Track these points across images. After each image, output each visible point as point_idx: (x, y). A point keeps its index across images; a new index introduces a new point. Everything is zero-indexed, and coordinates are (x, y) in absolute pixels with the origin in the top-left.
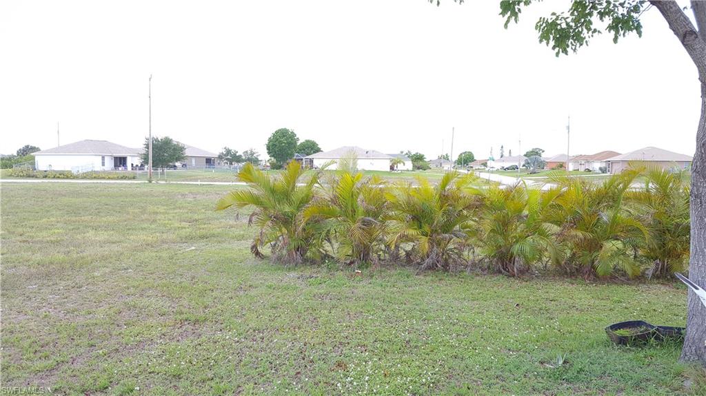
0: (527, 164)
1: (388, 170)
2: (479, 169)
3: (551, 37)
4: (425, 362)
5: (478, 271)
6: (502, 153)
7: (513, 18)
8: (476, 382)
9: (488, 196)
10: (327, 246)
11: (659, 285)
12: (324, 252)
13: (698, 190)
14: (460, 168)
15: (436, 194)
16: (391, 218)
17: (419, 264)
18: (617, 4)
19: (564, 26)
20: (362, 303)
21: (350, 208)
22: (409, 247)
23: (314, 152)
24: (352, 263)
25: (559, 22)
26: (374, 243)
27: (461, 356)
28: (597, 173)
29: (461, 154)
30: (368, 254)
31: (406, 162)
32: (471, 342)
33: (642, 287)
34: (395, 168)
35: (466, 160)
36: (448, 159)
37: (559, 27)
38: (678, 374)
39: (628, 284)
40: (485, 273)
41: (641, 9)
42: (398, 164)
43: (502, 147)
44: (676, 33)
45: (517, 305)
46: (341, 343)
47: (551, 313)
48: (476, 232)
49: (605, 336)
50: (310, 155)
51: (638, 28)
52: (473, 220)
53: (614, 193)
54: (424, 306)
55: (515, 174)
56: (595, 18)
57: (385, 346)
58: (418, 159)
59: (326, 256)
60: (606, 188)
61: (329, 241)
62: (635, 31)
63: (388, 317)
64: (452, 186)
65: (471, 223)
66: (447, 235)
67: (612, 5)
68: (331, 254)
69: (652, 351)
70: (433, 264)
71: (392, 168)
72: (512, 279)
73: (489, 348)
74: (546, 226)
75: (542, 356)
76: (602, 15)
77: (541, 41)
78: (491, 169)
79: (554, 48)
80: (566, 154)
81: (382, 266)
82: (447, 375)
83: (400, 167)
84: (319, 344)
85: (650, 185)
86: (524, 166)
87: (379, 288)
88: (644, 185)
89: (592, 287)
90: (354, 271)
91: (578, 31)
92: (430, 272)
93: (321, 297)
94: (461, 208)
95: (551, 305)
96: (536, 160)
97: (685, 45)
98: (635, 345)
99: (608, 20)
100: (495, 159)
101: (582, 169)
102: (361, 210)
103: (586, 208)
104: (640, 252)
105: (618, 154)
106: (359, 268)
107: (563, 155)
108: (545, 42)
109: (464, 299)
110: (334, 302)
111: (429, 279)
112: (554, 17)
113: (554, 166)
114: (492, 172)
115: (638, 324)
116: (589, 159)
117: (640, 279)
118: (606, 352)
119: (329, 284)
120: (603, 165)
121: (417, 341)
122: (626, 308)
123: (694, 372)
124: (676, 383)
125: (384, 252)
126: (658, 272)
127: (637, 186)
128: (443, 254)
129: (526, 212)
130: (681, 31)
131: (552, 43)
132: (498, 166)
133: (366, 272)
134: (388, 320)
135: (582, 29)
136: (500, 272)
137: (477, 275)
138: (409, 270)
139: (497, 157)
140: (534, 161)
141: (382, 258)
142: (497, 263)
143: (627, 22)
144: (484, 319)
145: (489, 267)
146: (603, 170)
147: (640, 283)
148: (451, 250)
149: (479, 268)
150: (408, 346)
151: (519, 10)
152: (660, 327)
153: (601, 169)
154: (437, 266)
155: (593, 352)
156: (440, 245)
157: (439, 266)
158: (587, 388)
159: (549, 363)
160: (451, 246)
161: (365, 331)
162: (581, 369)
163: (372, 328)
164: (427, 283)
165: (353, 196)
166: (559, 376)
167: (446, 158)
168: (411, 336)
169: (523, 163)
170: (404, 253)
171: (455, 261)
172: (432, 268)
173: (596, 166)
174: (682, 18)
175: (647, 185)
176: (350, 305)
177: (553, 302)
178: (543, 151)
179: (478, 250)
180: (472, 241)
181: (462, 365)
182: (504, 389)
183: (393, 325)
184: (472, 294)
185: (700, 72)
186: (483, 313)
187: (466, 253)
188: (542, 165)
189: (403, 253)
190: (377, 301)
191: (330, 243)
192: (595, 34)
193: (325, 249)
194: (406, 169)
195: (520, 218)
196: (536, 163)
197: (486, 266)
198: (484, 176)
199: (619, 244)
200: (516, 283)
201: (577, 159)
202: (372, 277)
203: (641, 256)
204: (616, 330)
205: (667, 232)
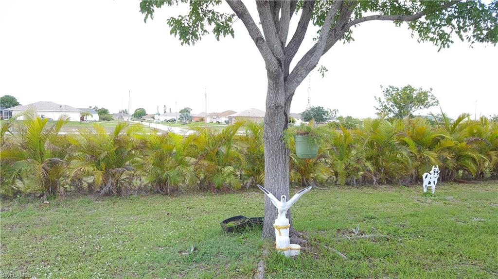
0: (181, 118)
1: (79, 120)
2: (150, 121)
3: (178, 31)
4: (97, 266)
5: (144, 193)
6: (165, 110)
7: (150, 15)
8: (134, 273)
9: (149, 140)
10: (19, 184)
11: (254, 192)
12: (16, 189)
13: (267, 134)
14: (136, 120)
15: (111, 139)
16: (74, 158)
17: (99, 192)
18: (219, 15)
19: (186, 25)
20: (48, 228)
21: (38, 152)
22: (90, 180)
23: (13, 106)
24: (41, 196)
25: (183, 22)
26: (61, 178)
27: (124, 257)
28: (223, 124)
29: (137, 110)
30: (56, 188)
31: (93, 115)
32: (132, 246)
33: (245, 194)
34: (85, 119)
35: (140, 114)
36: (127, 113)
37: (183, 25)
38: (260, 247)
39: (237, 193)
40: (148, 194)
41: (233, 20)
42: (87, 116)
43: (165, 106)
44: (253, 38)
45: (168, 214)
46: (26, 262)
47: (190, 217)
48: (141, 166)
49: (220, 228)
50: (9, 107)
51: (232, 32)
52: (139, 157)
53: (228, 137)
54: (100, 224)
55: (174, 125)
56: (205, 22)
57: (65, 259)
58: (103, 113)
59: (18, 192)
60: (223, 134)
61: (21, 179)
62: (230, 34)
63: (69, 236)
64: (123, 133)
65: (138, 159)
66: (120, 169)
67: (216, 16)
68: (22, 189)
69: (247, 234)
70: (109, 191)
71: (82, 119)
72: (166, 196)
73: (145, 248)
74: (188, 159)
75: (181, 247)
76: (210, 21)
77: (171, 33)
78: (158, 121)
79: (180, 39)
80: (205, 112)
81: (67, 196)
82: (113, 273)
83: (89, 118)
84: (6, 265)
85: (248, 131)
86: (179, 119)
87: (64, 214)
88: (245, 132)
89: (216, 197)
90: (43, 202)
91: (196, 30)
92: (107, 197)
93: (12, 226)
94: (130, 149)
95: (190, 211)
96: (187, 116)
97: (258, 46)
98: (237, 231)
99: (213, 25)
100: (160, 114)
101: (215, 122)
102: (48, 152)
103: (211, 146)
104: (243, 173)
105: (236, 113)
106: (48, 199)
107: (203, 113)
108: (173, 34)
109: (131, 215)
110: (22, 229)
111: (106, 202)
112: (180, 18)
113: (198, 120)
114: (159, 123)
115: (240, 217)
116: (218, 115)
117: (243, 189)
118: (220, 239)
119: (19, 215)
120: (227, 119)
121: (92, 251)
122: (235, 208)
123: (268, 244)
124: (259, 253)
125: (70, 185)
126: (254, 184)
127: (241, 132)
128: (117, 184)
129: (174, 150)
130: (256, 37)
131: (178, 36)
132: (162, 119)
133: (53, 202)
134: (69, 238)
135: (198, 29)
136: (158, 192)
137: (142, 196)
138: (90, 197)
139: (162, 112)
140: (185, 116)
141: (68, 190)
142: (156, 186)
143: (225, 27)
144: (144, 227)
145: (151, 190)
146: (227, 122)
147: (244, 191)
148: (123, 180)
149: (143, 191)
150: (84, 256)
151: (153, 10)
152: (252, 218)
153: (225, 121)
154: (113, 193)
155: (213, 240)
156: (114, 177)
157: (115, 192)
158: (208, 264)
159: (185, 252)
160: (124, 177)
161: (49, 249)
162: (204, 253)
163: (55, 246)
164: (104, 206)
165: (41, 141)
166: (191, 260)
167: (125, 112)
168: (87, 248)
169: (179, 117)
170: (87, 185)
171: (126, 188)
172: (109, 194)
173: (223, 120)
174: (255, 29)
175: (247, 132)
176: (37, 230)
177: (191, 209)
178: (191, 110)
179: (143, 179)
180: (138, 172)
181: (125, 263)
182: (153, 275)
183: (73, 242)
184: (137, 210)
185: (266, 64)
186: (143, 223)
187: (134, 181)
188: (190, 119)
189: (85, 185)
190: (61, 224)
191: (22, 181)
192: (205, 33)
193: (17, 186)
194: (93, 120)
195: (170, 154)
196: (187, 118)
197: (149, 189)
198: (153, 125)
199: (231, 168)
200: (168, 199)
201: (211, 115)
202: (58, 205)
203: (244, 175)
204: (227, 223)
205: (257, 160)
